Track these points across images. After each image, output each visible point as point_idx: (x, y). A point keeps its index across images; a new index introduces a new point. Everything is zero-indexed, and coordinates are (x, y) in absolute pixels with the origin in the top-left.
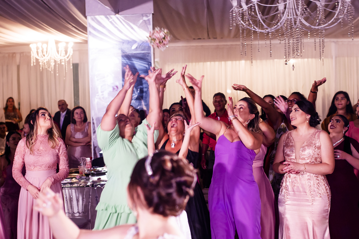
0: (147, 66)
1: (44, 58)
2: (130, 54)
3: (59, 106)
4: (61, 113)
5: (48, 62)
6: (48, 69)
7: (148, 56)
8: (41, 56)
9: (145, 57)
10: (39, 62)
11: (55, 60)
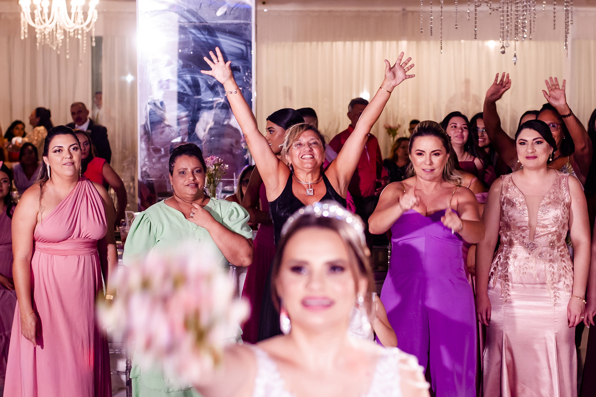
0: (243, 47)
1: (45, 25)
2: (212, 25)
3: (73, 114)
4: (76, 126)
5: (51, 34)
6: (51, 46)
7: (245, 29)
8: (39, 22)
9: (241, 31)
10: (36, 33)
11: (66, 29)
